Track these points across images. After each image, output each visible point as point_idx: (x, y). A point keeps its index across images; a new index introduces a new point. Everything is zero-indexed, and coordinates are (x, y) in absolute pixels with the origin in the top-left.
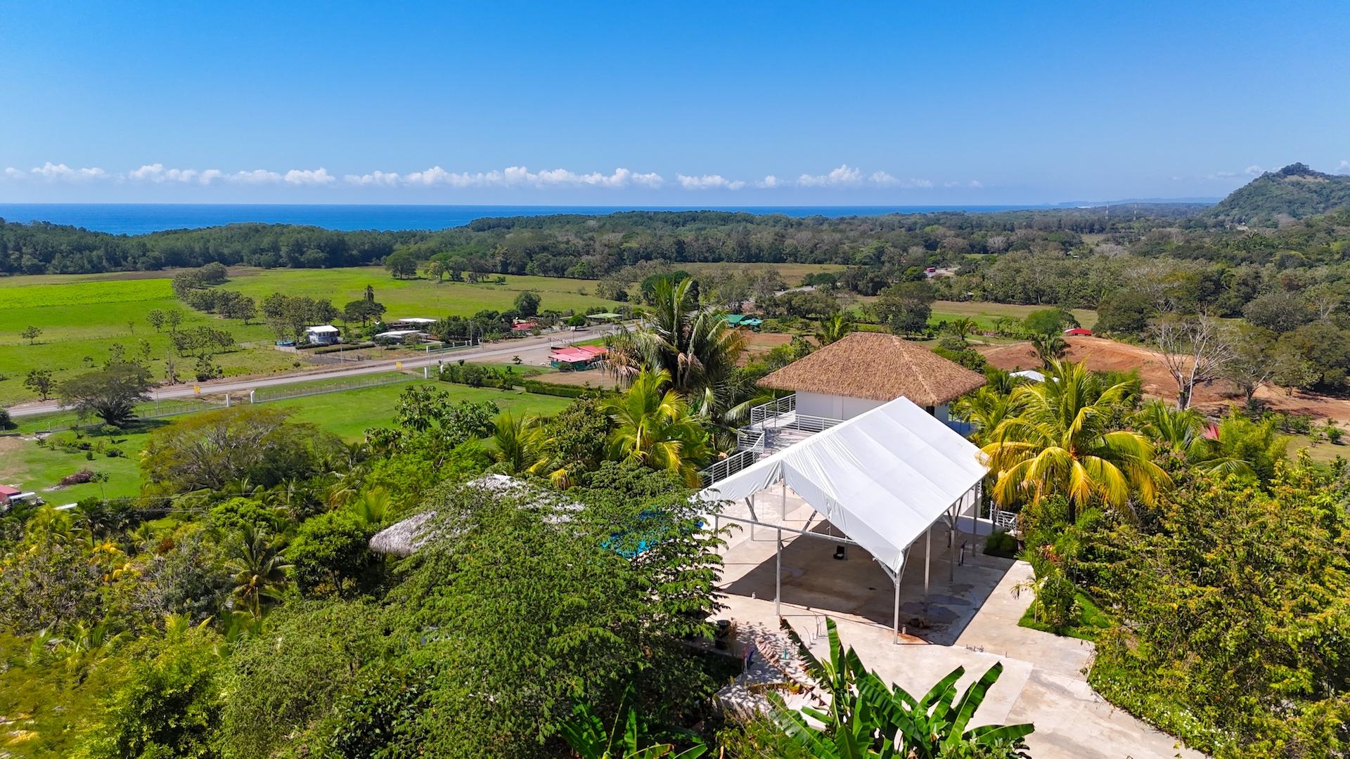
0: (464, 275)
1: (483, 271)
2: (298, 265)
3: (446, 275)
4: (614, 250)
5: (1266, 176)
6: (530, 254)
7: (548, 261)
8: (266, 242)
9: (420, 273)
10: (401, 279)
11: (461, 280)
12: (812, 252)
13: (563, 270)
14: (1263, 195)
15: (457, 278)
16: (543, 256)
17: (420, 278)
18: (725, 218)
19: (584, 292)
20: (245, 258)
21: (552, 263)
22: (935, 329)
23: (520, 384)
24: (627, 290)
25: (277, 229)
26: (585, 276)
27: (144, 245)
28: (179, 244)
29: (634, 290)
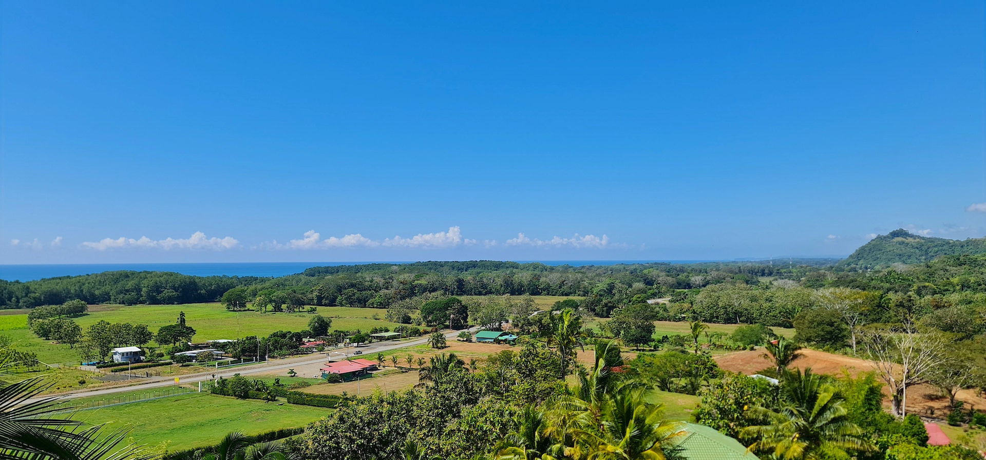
0: (284, 306)
1: (300, 303)
2: (154, 301)
3: (270, 307)
4: (408, 286)
5: (880, 238)
6: (340, 289)
7: (354, 294)
8: (130, 284)
9: (249, 306)
10: (234, 311)
11: (281, 310)
12: (560, 287)
13: (366, 301)
14: (879, 250)
15: (278, 309)
16: (349, 291)
17: (249, 310)
18: (498, 266)
19: (377, 317)
20: (112, 297)
21: (356, 295)
22: (659, 341)
24: (410, 315)
25: (142, 275)
26: (382, 306)
27: (28, 288)
28: (59, 287)
29: (416, 315)
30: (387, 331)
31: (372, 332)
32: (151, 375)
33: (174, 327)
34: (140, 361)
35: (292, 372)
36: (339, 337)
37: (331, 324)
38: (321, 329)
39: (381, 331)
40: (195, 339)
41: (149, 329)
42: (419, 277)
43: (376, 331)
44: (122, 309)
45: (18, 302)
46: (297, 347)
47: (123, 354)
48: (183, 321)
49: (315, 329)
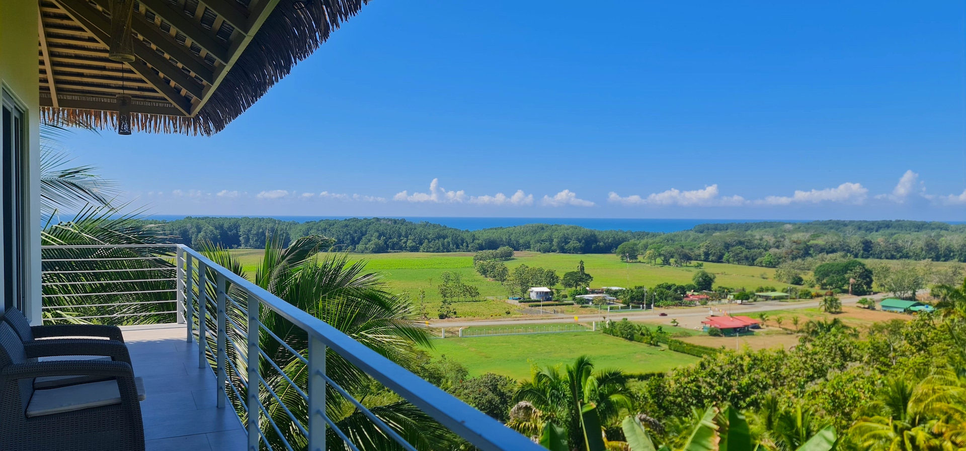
0: (672, 260)
1: (688, 258)
2: (563, 251)
3: (659, 260)
4: (802, 246)
6: (727, 246)
7: (742, 252)
8: (545, 235)
9: (640, 258)
10: (627, 262)
11: (669, 264)
13: (754, 260)
15: (666, 262)
16: (738, 248)
17: (640, 262)
18: (920, 226)
19: (765, 276)
20: (532, 246)
21: (744, 254)
23: (665, 342)
24: (802, 276)
25: (554, 227)
26: (771, 265)
27: (474, 236)
29: (809, 277)
30: (774, 290)
31: (758, 291)
32: (558, 312)
33: (576, 273)
34: (549, 299)
35: (674, 321)
36: (723, 293)
37: (716, 280)
38: (705, 283)
39: (767, 290)
40: (593, 285)
41: (557, 274)
42: (815, 237)
43: (761, 290)
44: (539, 256)
45: (467, 246)
46: (680, 299)
47: (537, 293)
48: (582, 269)
49: (699, 283)
